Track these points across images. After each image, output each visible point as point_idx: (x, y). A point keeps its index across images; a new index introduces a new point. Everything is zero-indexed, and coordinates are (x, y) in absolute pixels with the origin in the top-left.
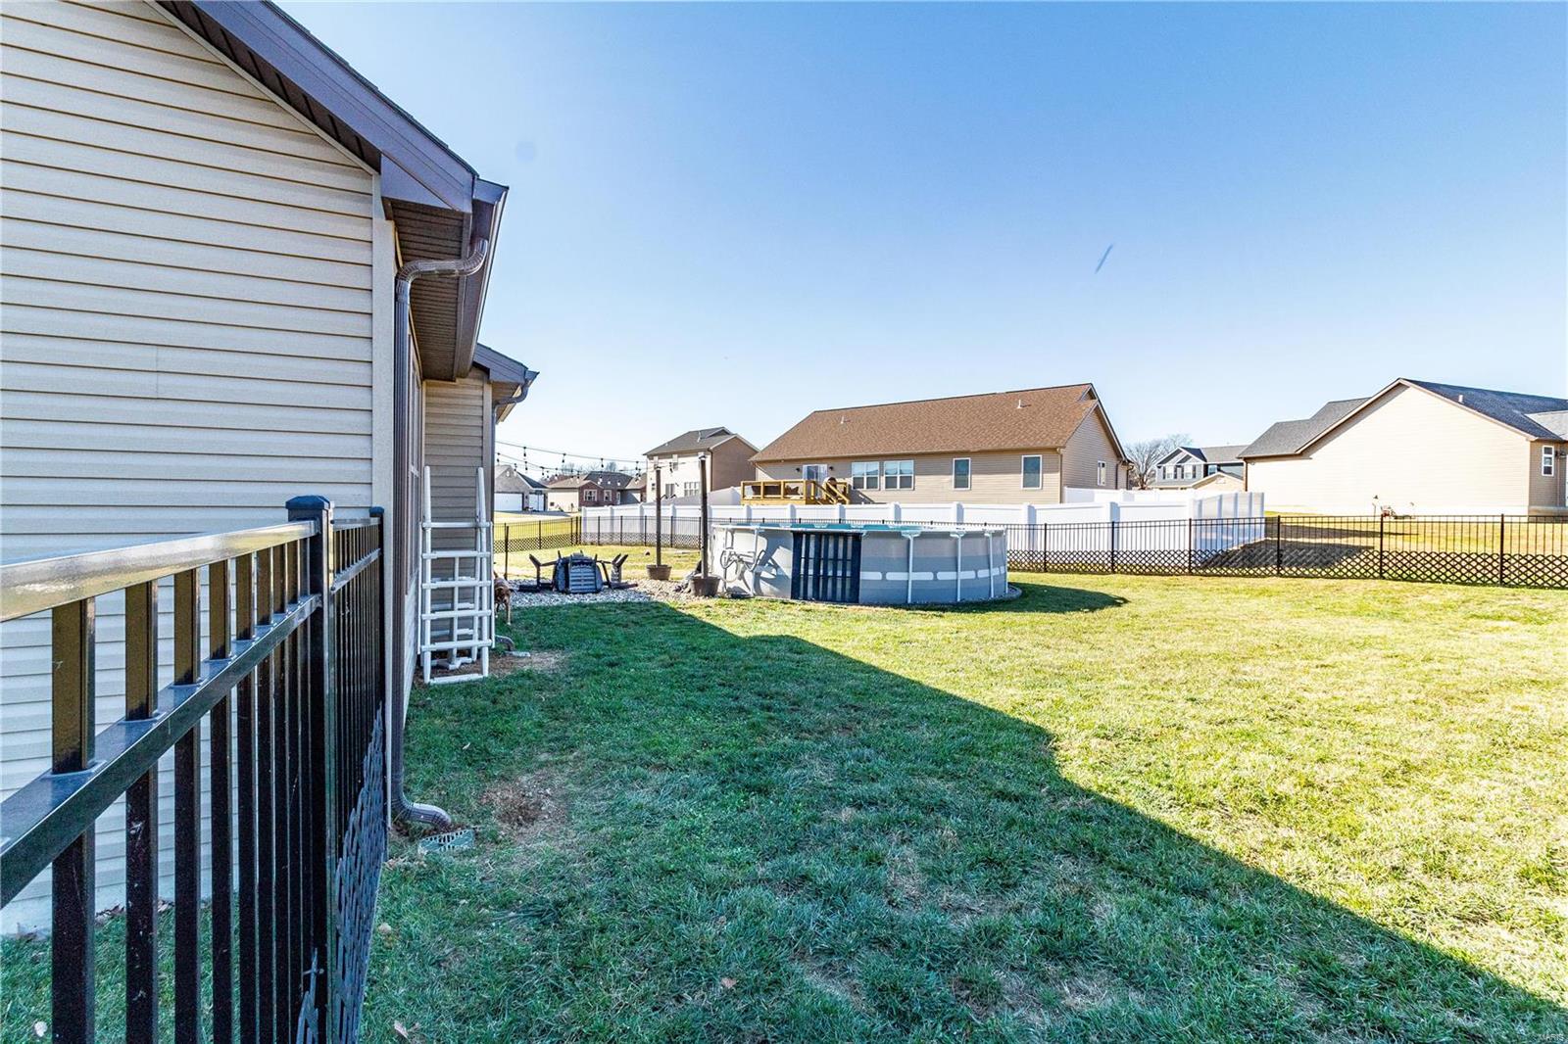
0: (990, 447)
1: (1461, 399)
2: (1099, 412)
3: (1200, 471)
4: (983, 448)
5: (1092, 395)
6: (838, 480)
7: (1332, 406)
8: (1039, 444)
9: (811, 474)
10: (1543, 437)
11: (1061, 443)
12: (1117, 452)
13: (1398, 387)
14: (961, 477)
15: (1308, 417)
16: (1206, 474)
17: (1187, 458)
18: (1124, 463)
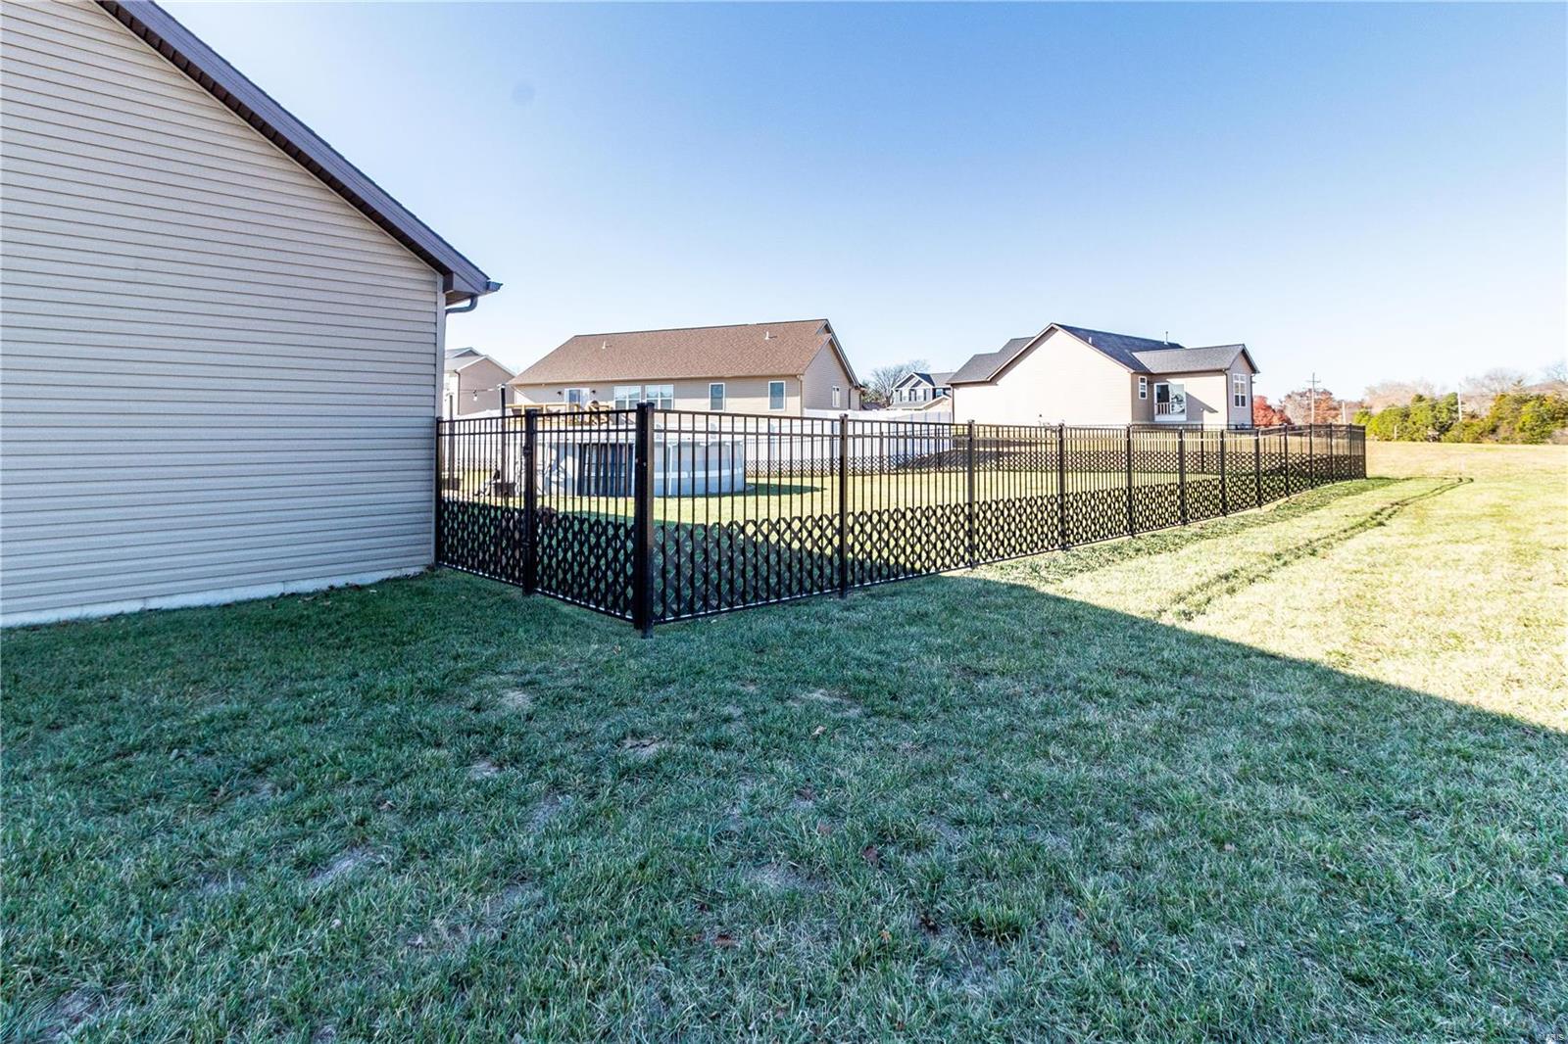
0: (741, 374)
1: (1090, 340)
2: (834, 346)
3: (930, 394)
4: (736, 374)
5: (828, 329)
6: (600, 403)
7: (1013, 342)
8: (783, 372)
9: (573, 397)
10: (1138, 369)
11: (801, 371)
12: (850, 378)
13: (1051, 330)
14: (717, 400)
15: (997, 351)
16: (934, 397)
17: (919, 383)
18: (856, 388)
